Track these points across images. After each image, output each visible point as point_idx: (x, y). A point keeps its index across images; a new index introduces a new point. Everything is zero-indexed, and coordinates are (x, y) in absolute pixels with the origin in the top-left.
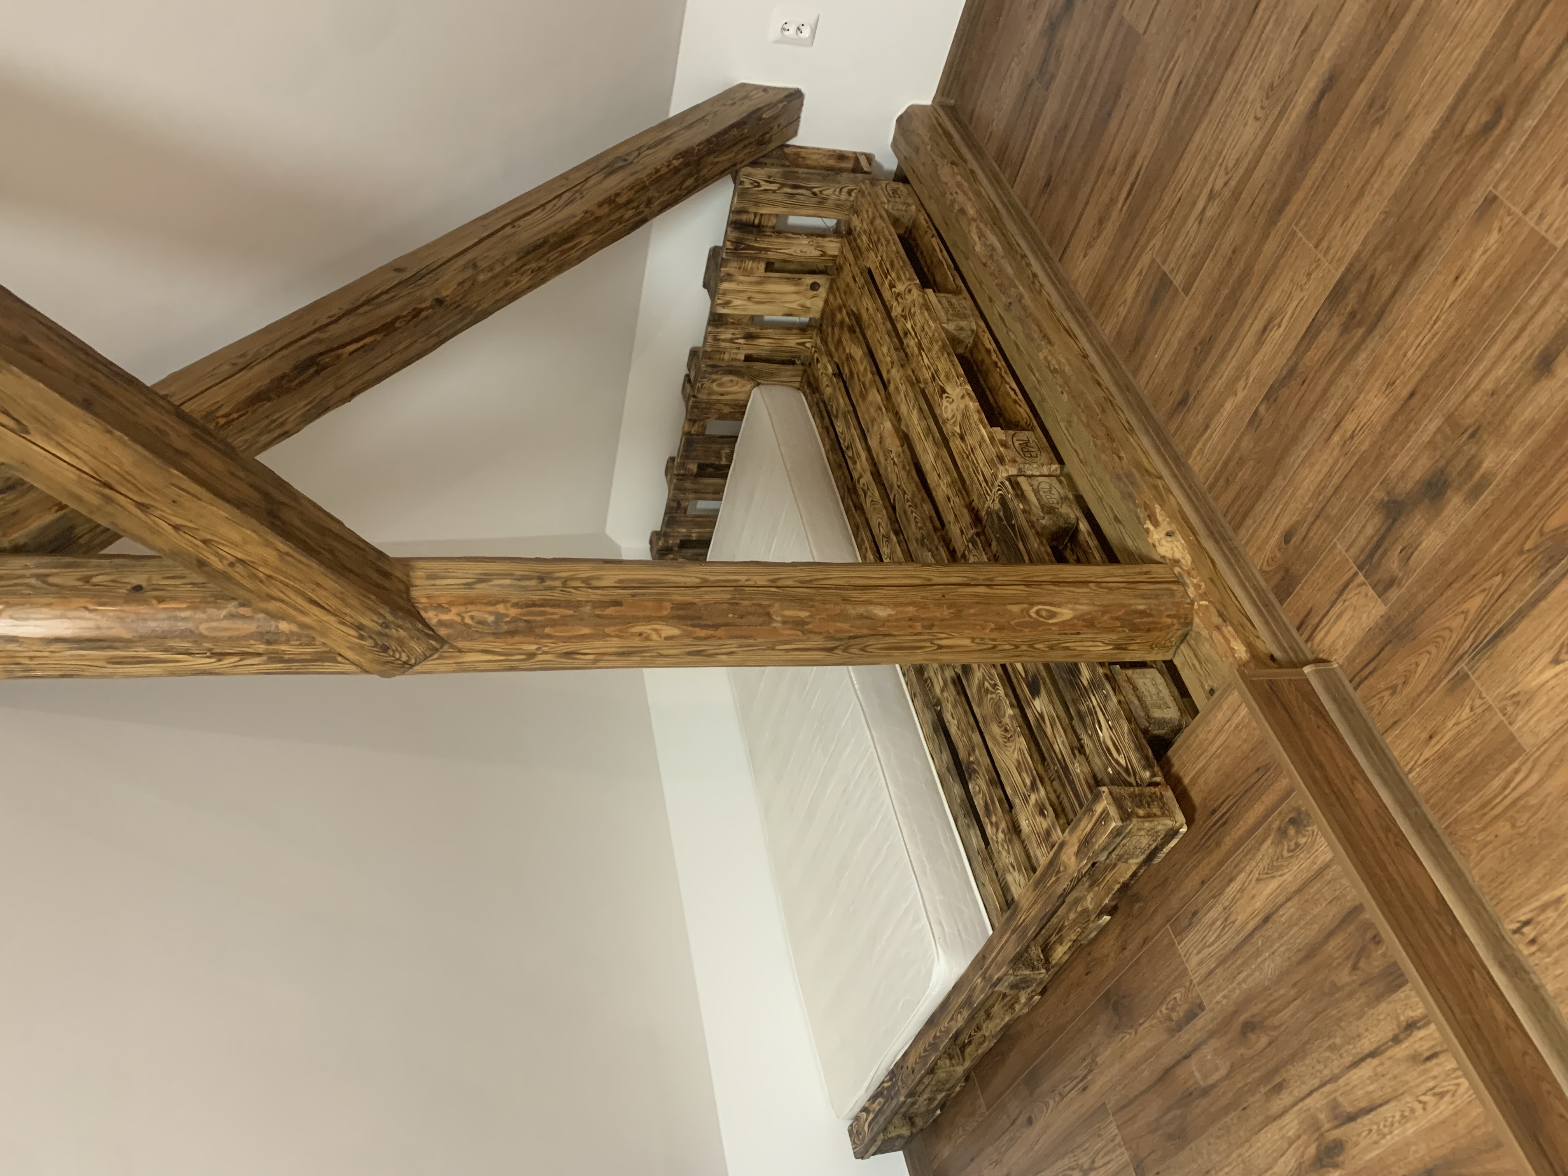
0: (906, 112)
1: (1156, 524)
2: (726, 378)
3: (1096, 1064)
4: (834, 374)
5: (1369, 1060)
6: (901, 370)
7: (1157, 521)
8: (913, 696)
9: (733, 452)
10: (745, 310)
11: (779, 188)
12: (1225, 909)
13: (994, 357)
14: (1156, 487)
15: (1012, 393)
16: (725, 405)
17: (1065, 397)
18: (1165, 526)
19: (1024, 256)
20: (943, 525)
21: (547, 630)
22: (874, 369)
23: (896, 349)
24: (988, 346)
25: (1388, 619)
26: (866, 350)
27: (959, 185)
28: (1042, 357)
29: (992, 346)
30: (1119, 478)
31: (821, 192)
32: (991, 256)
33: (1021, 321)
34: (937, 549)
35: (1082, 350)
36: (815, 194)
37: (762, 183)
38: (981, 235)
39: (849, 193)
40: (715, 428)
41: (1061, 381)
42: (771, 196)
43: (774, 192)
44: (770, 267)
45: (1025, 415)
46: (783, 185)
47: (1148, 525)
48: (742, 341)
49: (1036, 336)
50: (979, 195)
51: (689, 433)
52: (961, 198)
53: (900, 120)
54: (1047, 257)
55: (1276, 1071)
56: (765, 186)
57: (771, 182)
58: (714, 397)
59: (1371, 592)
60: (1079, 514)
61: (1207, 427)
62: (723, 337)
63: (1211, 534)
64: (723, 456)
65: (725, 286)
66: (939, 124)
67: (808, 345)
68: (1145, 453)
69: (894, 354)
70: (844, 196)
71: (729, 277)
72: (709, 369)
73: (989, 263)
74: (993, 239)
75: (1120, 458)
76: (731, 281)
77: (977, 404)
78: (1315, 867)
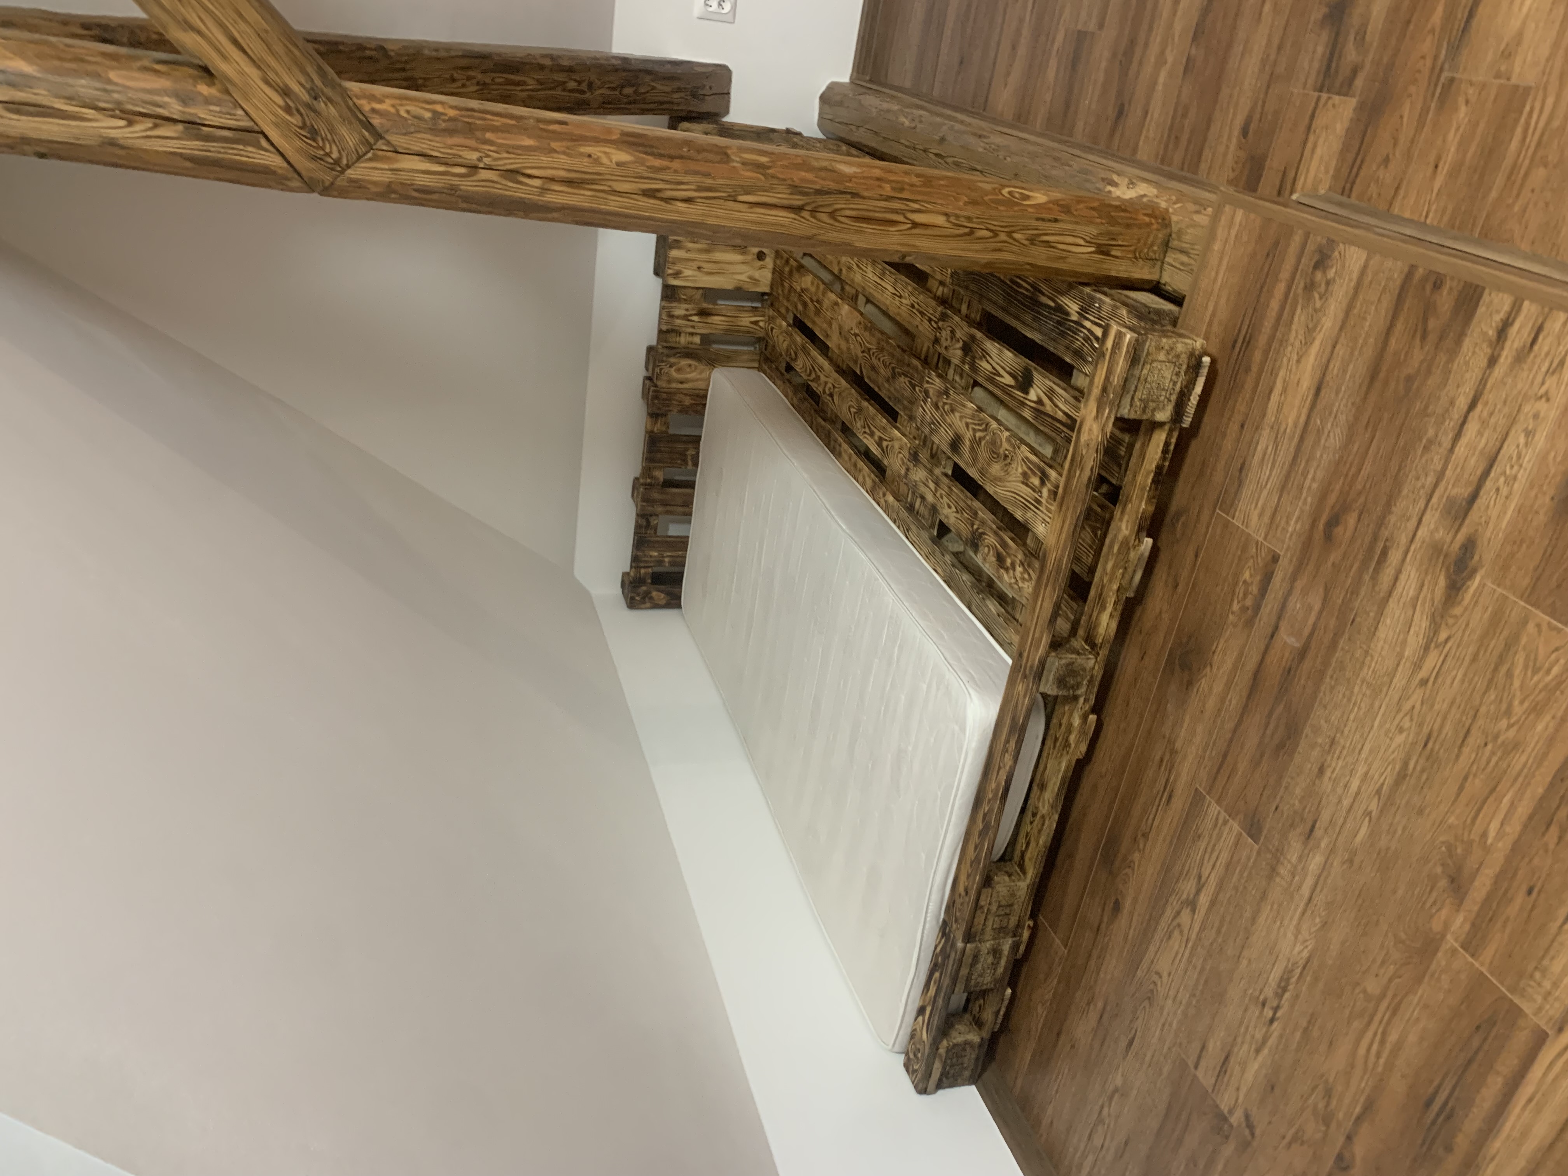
0: (827, 89)
1: (1116, 185)
2: (685, 362)
3: (1176, 752)
5: (1471, 414)
7: (1117, 183)
9: (698, 453)
10: (695, 281)
12: (1272, 428)
16: (686, 395)
21: (489, 135)
25: (1361, 107)
27: (882, 101)
32: (920, 121)
38: (908, 115)
40: (678, 427)
48: (696, 318)
51: (652, 432)
52: (885, 105)
53: (823, 96)
55: (1375, 538)
58: (674, 385)
59: (1336, 99)
61: (1147, 113)
62: (677, 312)
64: (689, 458)
65: (674, 253)
67: (761, 324)
72: (666, 351)
74: (919, 112)
76: (679, 248)
78: (1352, 284)
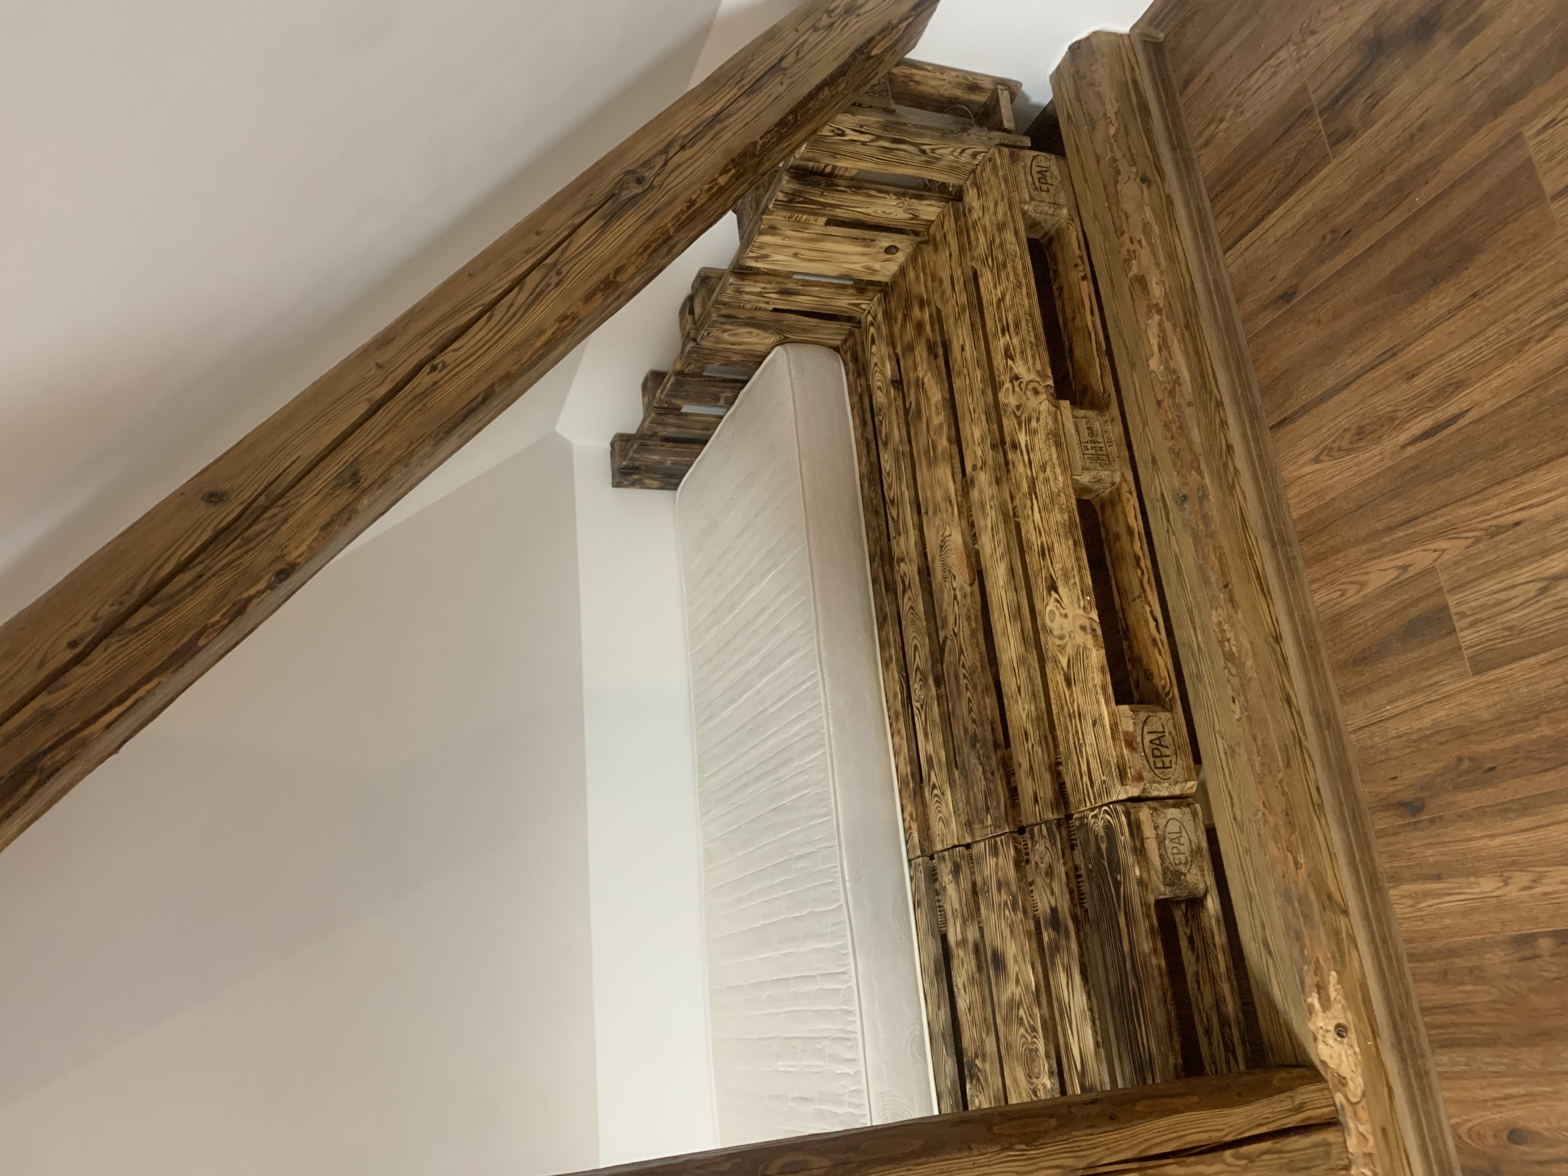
0: (1088, 39)
1: (1326, 1004)
2: (744, 330)
4: (893, 382)
6: (995, 486)
7: (1328, 999)
8: (917, 904)
10: (786, 265)
11: (872, 141)
13: (1137, 545)
14: (1337, 933)
15: (1152, 624)
16: (736, 353)
17: (1237, 707)
18: (1339, 1013)
19: (1219, 404)
20: (1008, 744)
22: (953, 433)
23: (993, 447)
24: (1132, 522)
26: (947, 396)
27: (1146, 228)
28: (1215, 619)
29: (1137, 525)
30: (1287, 898)
31: (933, 151)
32: (1172, 393)
33: (1196, 537)
34: (993, 774)
35: (1275, 623)
36: (924, 152)
37: (848, 131)
38: (1164, 345)
39: (974, 156)
41: (1236, 681)
42: (859, 148)
43: (864, 143)
44: (832, 222)
45: (1164, 674)
46: (879, 138)
47: (1314, 1000)
48: (773, 295)
49: (1213, 579)
50: (1172, 258)
51: (681, 373)
52: (1145, 254)
53: (1075, 49)
54: (1253, 415)
56: (851, 135)
57: (862, 133)
58: (723, 345)
60: (1210, 880)
62: (749, 289)
63: (1398, 1044)
64: (722, 399)
65: (765, 238)
66: (1135, 82)
67: (864, 307)
68: (1332, 856)
69: (990, 454)
70: (965, 158)
71: (773, 229)
72: (722, 320)
73: (1165, 404)
74: (1180, 362)
75: (1296, 863)
76: (774, 234)
77: (1103, 652)
